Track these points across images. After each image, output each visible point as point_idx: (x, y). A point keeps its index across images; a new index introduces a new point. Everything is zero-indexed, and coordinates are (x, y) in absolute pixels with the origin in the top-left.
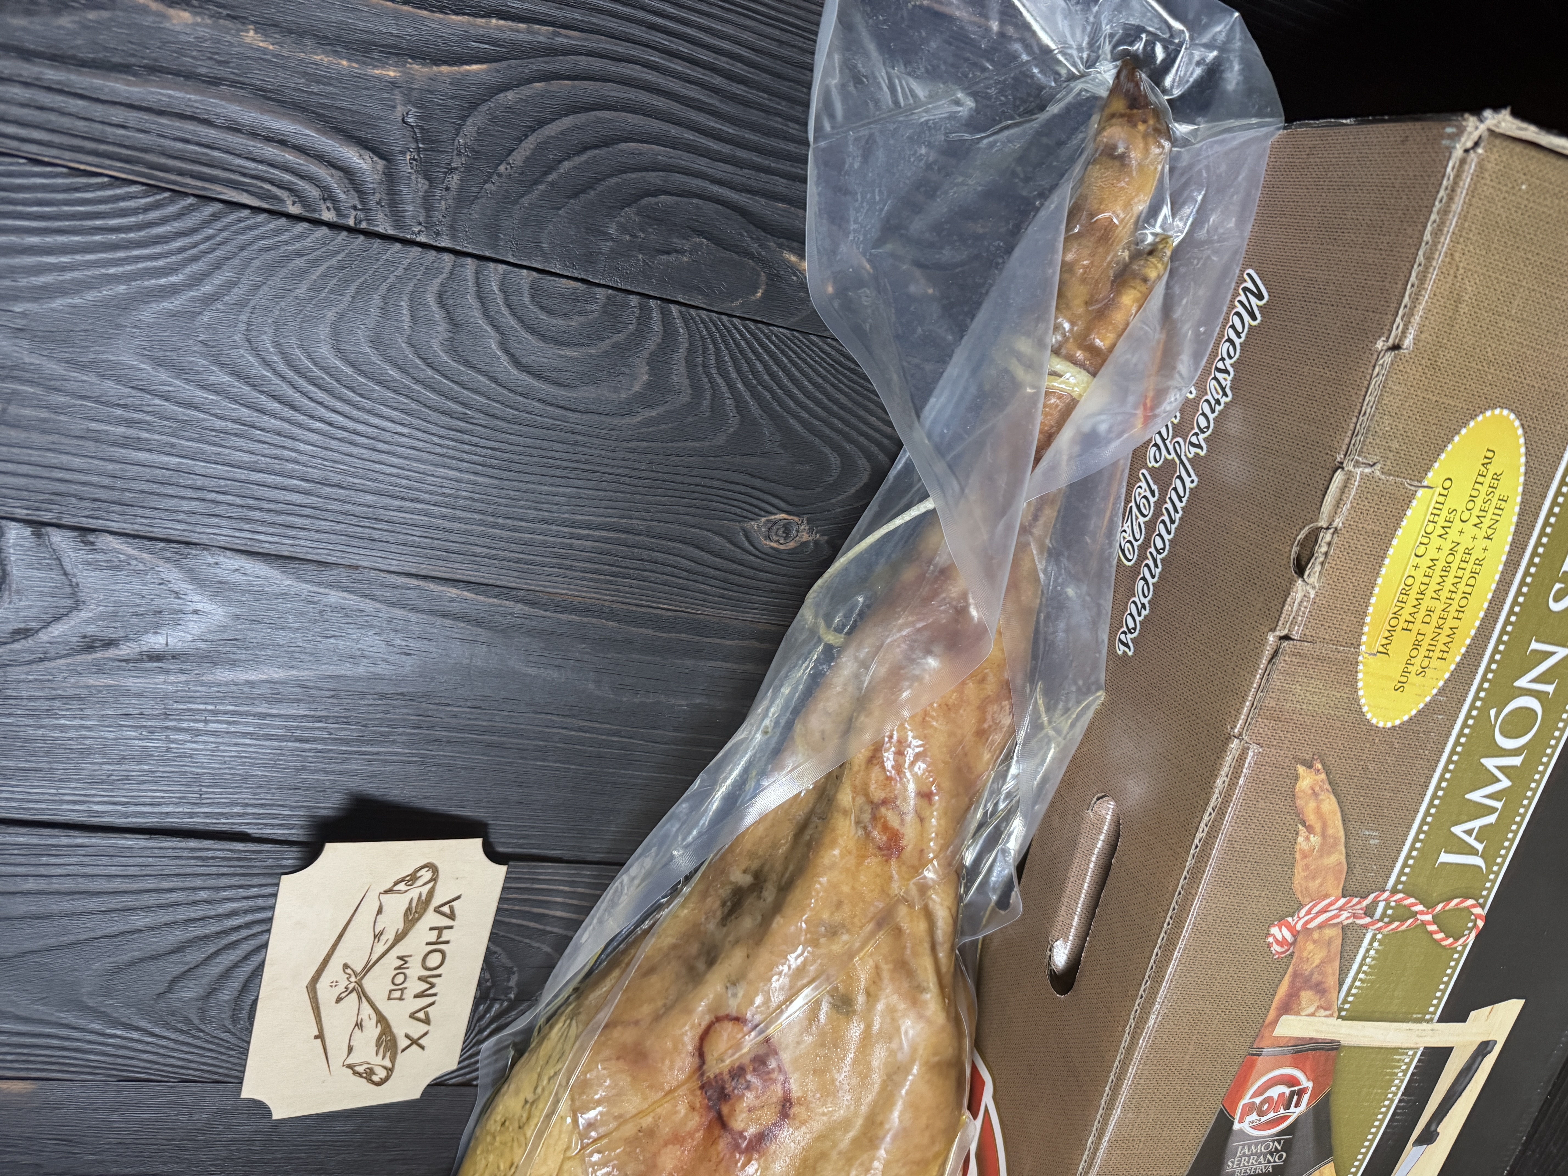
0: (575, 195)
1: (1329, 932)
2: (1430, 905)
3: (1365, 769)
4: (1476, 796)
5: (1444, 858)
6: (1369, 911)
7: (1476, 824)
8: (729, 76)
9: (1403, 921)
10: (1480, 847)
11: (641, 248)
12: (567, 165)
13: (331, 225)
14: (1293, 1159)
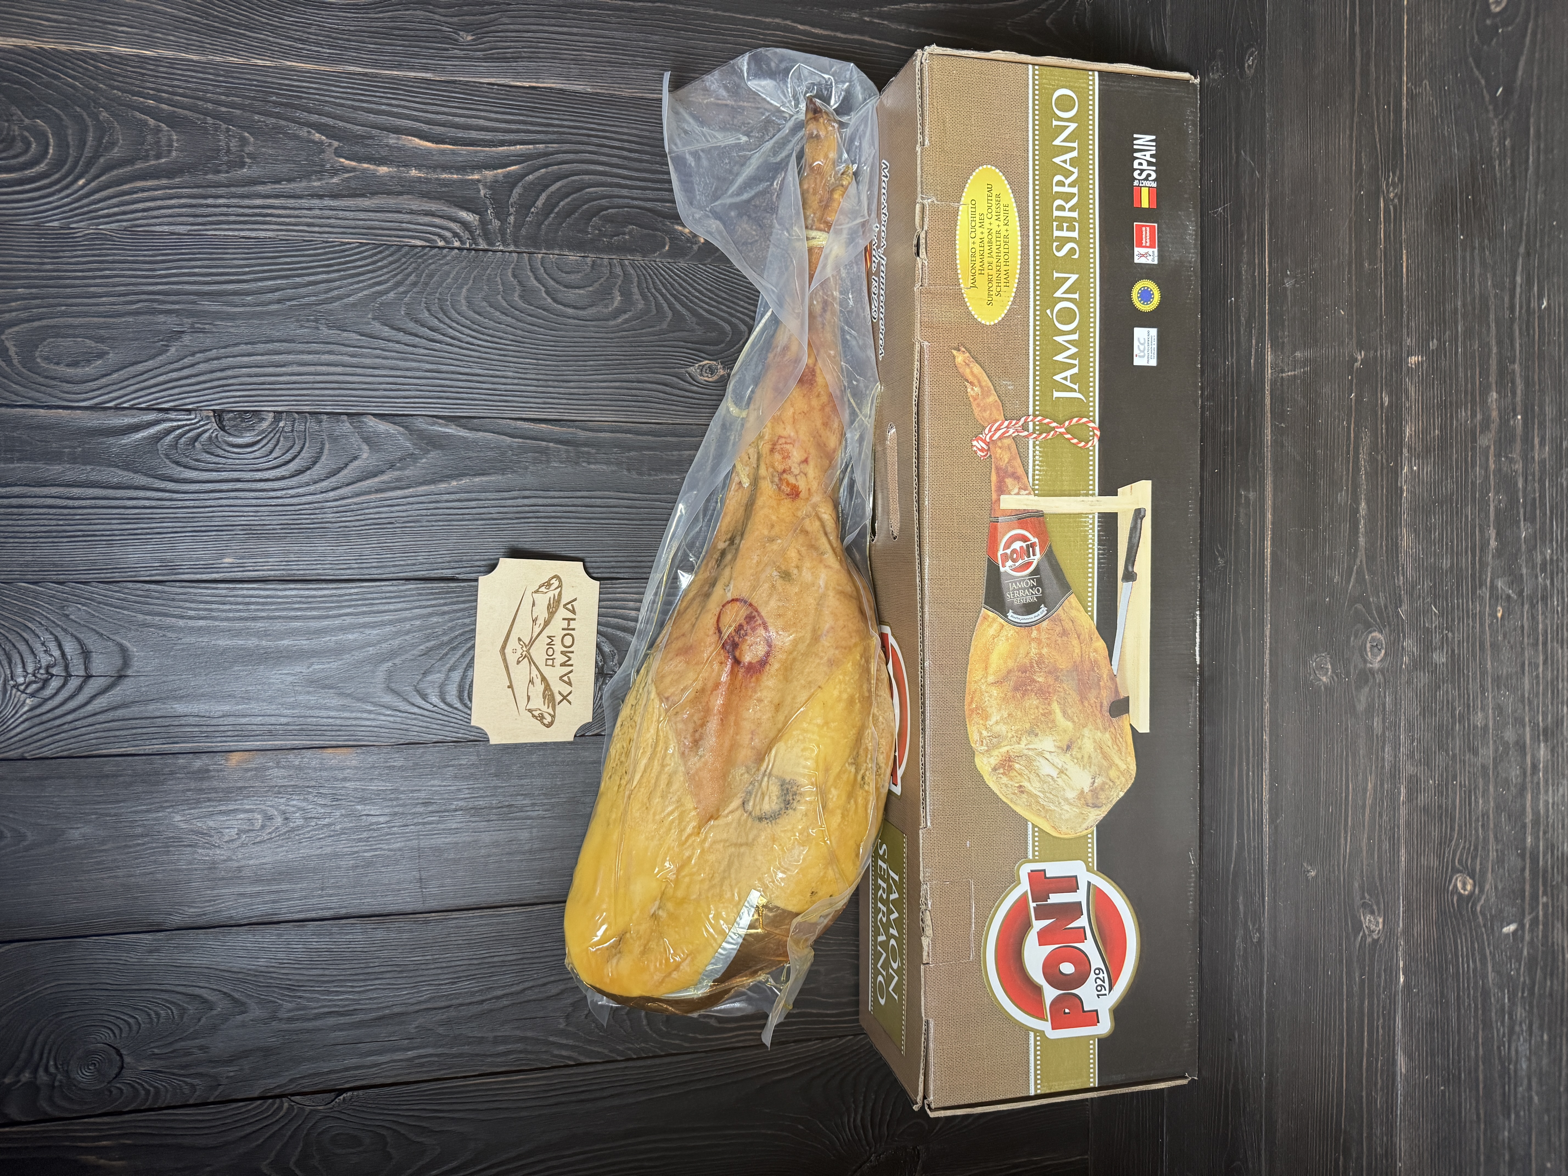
0: (569, 216)
1: (1007, 442)
2: (1061, 423)
3: (989, 348)
4: (1059, 358)
5: (1056, 394)
6: (1025, 427)
7: (1068, 373)
8: (630, 151)
9: (1049, 433)
10: (1076, 387)
11: (605, 236)
12: (562, 203)
13: (459, 249)
14: (1047, 591)
